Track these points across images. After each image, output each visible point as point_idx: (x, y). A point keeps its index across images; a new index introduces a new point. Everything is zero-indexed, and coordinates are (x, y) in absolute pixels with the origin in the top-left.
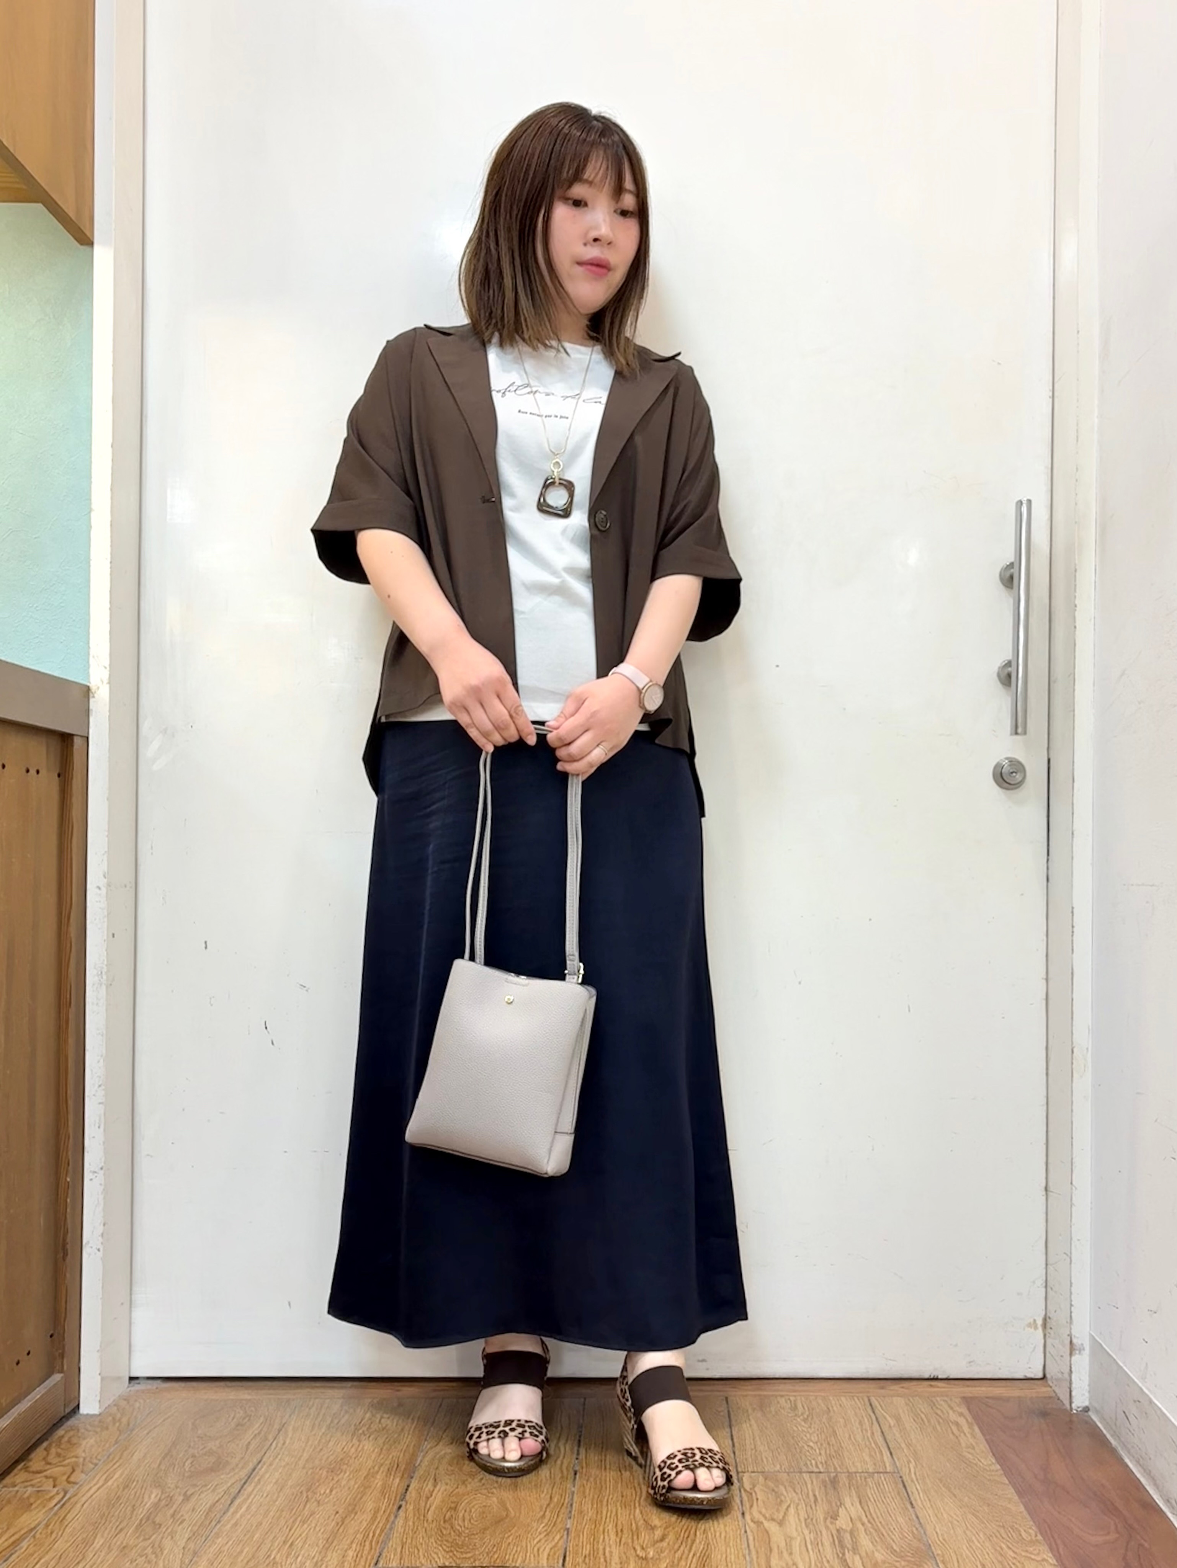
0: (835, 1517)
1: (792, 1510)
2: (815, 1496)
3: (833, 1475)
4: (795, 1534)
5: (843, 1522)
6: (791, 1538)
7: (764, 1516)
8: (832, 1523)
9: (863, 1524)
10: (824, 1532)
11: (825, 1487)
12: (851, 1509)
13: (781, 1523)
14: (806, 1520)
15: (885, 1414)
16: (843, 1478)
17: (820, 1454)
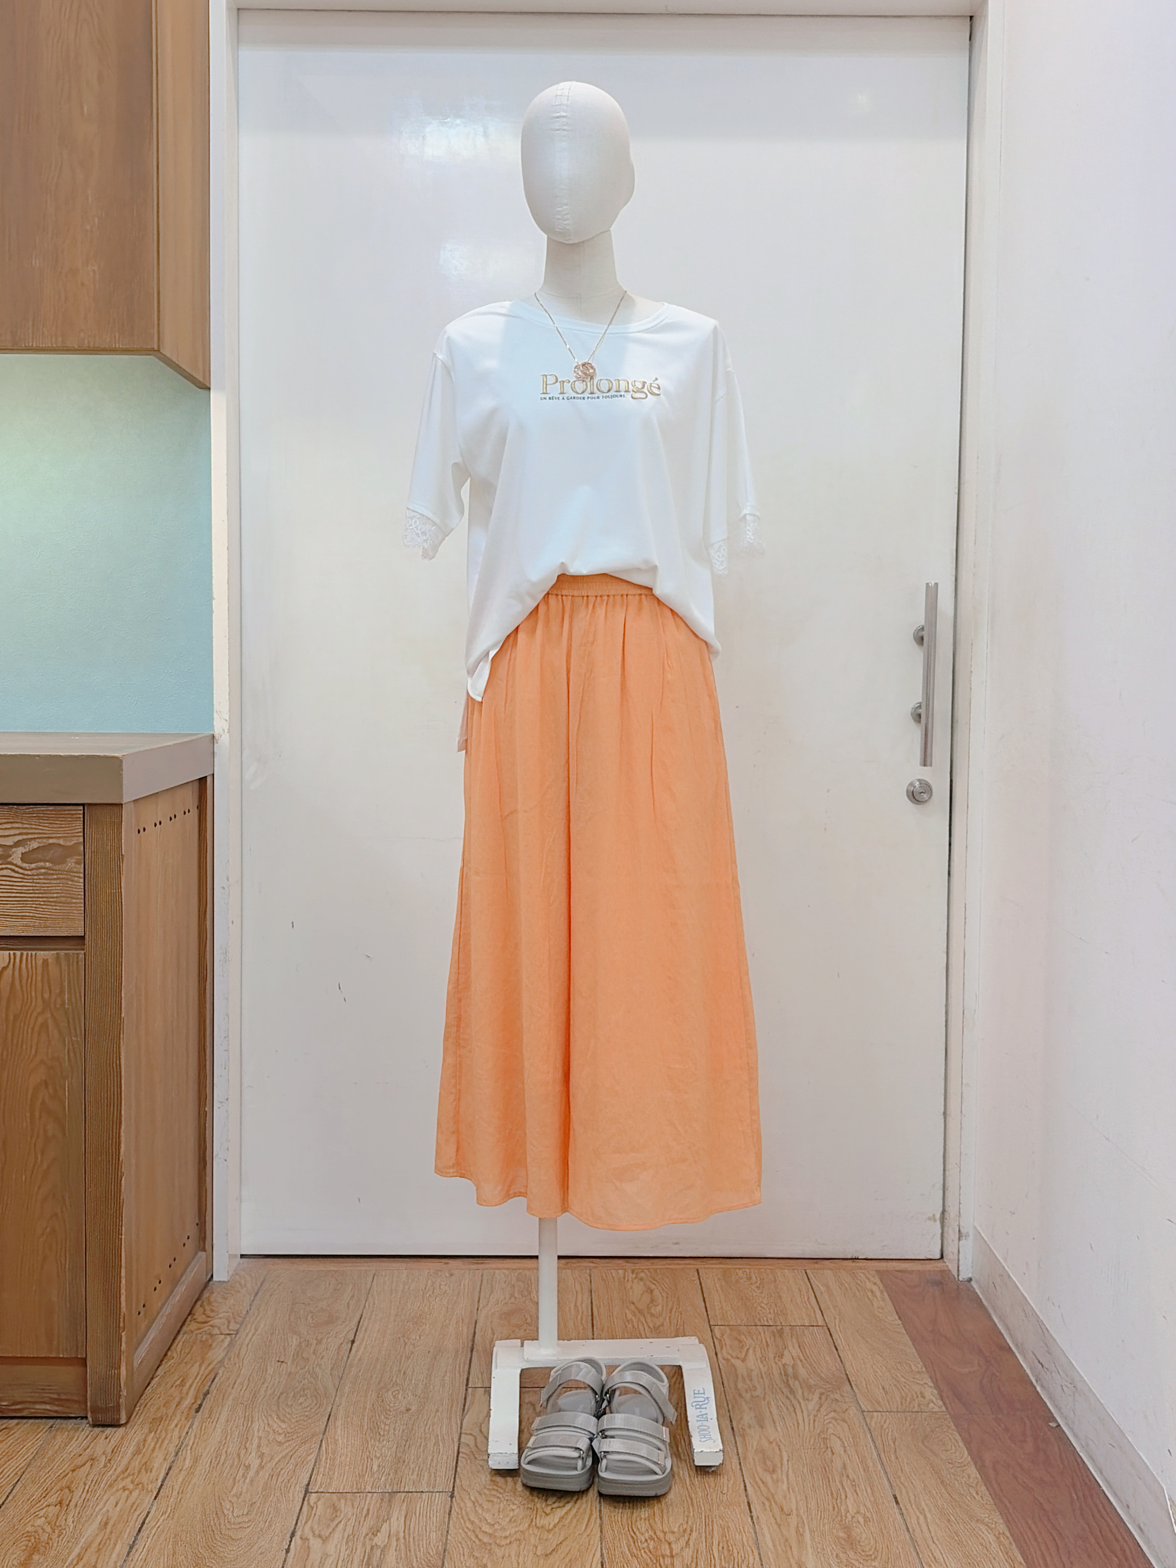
0: (782, 1356)
1: (751, 1351)
2: (766, 1342)
3: (779, 1328)
4: (754, 1368)
5: (787, 1359)
6: (752, 1370)
7: (731, 1356)
8: (779, 1360)
9: (801, 1361)
10: (774, 1365)
11: (774, 1336)
12: (793, 1350)
13: (743, 1361)
14: (761, 1358)
15: (817, 1283)
16: (787, 1330)
17: (770, 1313)
